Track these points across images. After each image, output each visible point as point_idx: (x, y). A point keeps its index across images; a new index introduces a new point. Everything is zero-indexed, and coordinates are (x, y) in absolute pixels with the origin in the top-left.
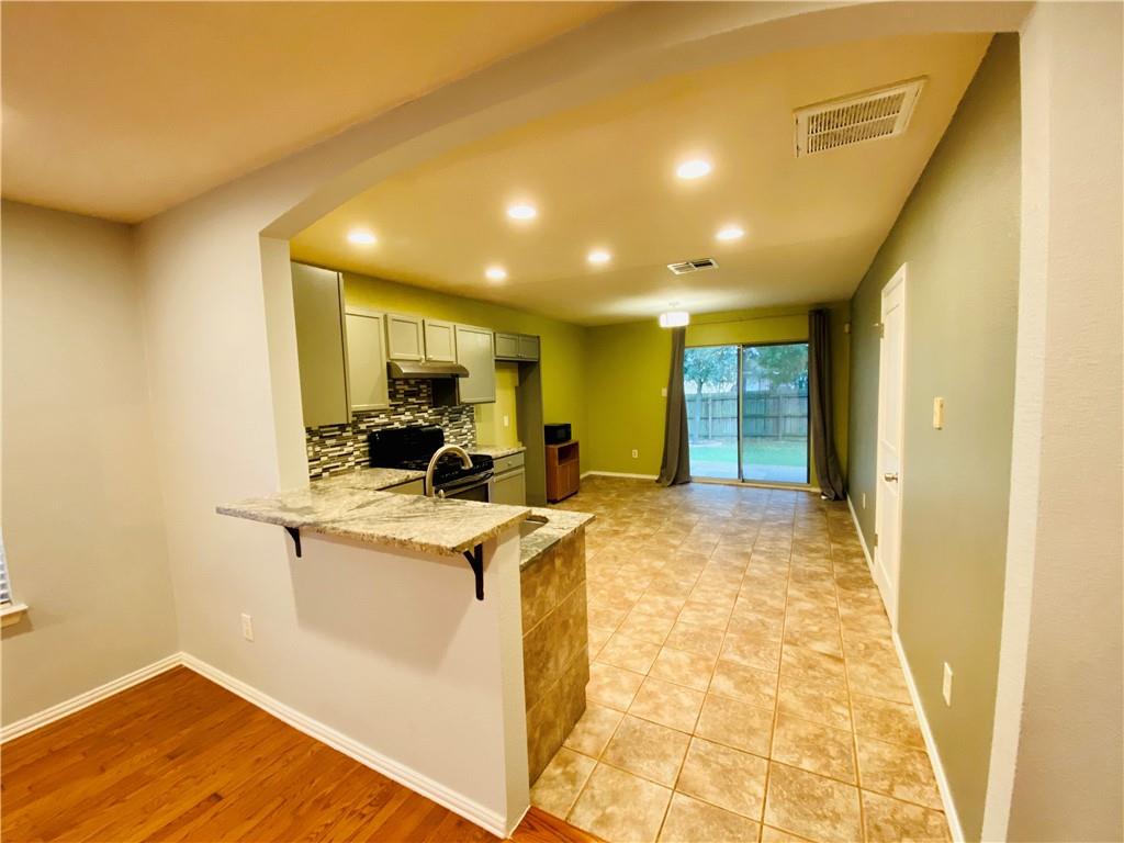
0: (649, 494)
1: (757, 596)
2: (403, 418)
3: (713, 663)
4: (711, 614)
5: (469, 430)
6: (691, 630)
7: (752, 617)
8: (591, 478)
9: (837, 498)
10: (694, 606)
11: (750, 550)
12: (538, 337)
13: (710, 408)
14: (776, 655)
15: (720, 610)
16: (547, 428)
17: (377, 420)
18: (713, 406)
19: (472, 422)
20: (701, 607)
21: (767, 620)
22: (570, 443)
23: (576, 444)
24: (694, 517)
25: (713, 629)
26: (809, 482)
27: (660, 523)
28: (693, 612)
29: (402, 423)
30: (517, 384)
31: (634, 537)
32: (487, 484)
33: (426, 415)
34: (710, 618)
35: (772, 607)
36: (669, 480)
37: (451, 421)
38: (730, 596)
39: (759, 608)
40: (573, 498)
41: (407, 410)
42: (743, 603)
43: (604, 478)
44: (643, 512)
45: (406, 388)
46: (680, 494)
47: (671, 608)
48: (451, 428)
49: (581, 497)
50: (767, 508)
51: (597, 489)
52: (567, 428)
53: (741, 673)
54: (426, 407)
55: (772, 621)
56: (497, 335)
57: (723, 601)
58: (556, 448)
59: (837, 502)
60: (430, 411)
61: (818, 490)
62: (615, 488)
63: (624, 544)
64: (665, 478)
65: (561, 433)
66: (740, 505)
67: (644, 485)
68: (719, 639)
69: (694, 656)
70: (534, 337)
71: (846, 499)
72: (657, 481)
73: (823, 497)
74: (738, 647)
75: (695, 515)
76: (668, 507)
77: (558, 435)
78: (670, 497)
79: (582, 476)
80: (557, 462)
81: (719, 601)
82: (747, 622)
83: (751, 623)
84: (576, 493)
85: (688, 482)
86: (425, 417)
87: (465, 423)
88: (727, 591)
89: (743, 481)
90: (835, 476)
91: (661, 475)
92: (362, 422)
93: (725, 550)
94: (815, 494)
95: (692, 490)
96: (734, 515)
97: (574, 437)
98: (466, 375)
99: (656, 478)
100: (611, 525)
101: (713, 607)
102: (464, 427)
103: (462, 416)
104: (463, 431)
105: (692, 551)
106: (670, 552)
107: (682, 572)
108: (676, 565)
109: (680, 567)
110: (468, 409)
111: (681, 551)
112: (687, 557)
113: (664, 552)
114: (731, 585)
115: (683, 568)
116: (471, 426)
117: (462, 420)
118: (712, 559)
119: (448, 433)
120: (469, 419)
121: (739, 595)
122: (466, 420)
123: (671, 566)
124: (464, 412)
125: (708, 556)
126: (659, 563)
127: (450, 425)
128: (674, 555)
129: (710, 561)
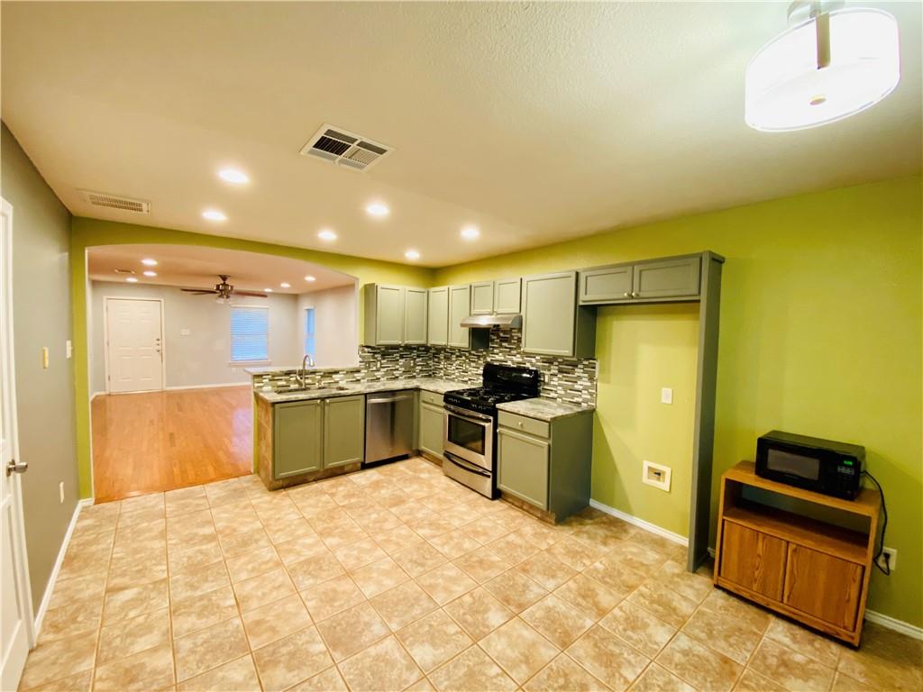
1: (213, 620)
3: (219, 536)
4: (250, 567)
5: (586, 388)
6: (254, 545)
7: (207, 588)
10: (271, 565)
14: (172, 565)
15: (244, 576)
19: (591, 379)
20: (264, 567)
21: (189, 593)
25: (237, 556)
28: (268, 559)
29: (513, 362)
32: (485, 427)
34: (249, 562)
35: (189, 614)
38: (247, 598)
39: (205, 602)
42: (225, 598)
47: (289, 551)
53: (196, 541)
55: (184, 595)
56: (584, 275)
57: (249, 588)
68: (227, 551)
69: (236, 533)
74: (206, 555)
81: (253, 584)
82: (210, 578)
83: (206, 580)
87: (580, 378)
88: (254, 604)
101: (253, 575)
102: (579, 382)
103: (576, 370)
104: (577, 387)
105: (372, 651)
106: (390, 620)
107: (330, 598)
108: (352, 603)
109: (342, 602)
110: (560, 360)
111: (386, 637)
112: (359, 629)
113: (396, 614)
114: (257, 618)
115: (336, 604)
116: (589, 384)
117: (576, 374)
118: (324, 653)
119: (556, 383)
120: (586, 375)
121: (236, 608)
122: (581, 375)
123: (353, 596)
124: (579, 366)
125: (337, 655)
126: (370, 590)
127: (560, 376)
128: (378, 619)
129: (322, 647)
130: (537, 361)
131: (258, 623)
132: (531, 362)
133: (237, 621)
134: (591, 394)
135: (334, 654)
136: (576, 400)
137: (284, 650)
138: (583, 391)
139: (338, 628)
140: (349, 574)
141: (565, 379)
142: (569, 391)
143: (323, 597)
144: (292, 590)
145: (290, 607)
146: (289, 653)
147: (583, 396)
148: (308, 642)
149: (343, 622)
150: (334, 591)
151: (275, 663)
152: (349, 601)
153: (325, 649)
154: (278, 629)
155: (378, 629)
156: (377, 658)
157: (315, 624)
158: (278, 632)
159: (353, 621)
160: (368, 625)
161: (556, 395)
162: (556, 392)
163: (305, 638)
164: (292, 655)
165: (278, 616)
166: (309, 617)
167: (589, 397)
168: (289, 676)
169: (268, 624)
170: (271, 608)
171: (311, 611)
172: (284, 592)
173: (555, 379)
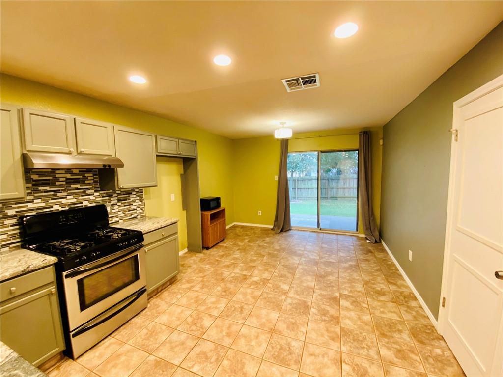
0: (267, 239)
2: (64, 201)
5: (139, 206)
8: (234, 227)
9: (376, 242)
11: (337, 294)
12: (195, 141)
13: (296, 183)
16: (202, 200)
17: (30, 205)
18: (298, 183)
19: (141, 199)
22: (221, 209)
23: (224, 210)
24: (295, 260)
26: (357, 230)
27: (274, 267)
29: (62, 205)
30: (182, 172)
31: (256, 283)
32: (137, 255)
33: (92, 198)
36: (279, 229)
37: (119, 200)
40: (221, 244)
41: (69, 195)
43: (242, 227)
44: (264, 256)
45: (69, 176)
46: (286, 240)
48: (120, 206)
49: (227, 244)
50: (339, 250)
51: (237, 236)
52: (217, 200)
54: (92, 191)
56: (159, 137)
58: (208, 214)
59: (376, 245)
60: (97, 194)
61: (364, 236)
62: (247, 235)
63: (249, 291)
64: (276, 228)
65: (212, 204)
66: (322, 248)
67: (265, 232)
70: (192, 141)
71: (380, 242)
72: (273, 229)
73: (368, 241)
75: (296, 258)
76: (279, 251)
77: (210, 205)
78: (280, 242)
79: (227, 227)
80: (209, 223)
84: (224, 239)
85: (290, 230)
86: (91, 199)
87: (134, 201)
89: (320, 230)
90: (375, 229)
91: (275, 226)
92: (10, 208)
93: (320, 295)
94: (362, 239)
95: (292, 236)
96: (321, 258)
97: (222, 205)
98: (122, 166)
99: (272, 227)
100: (242, 271)
102: (134, 204)
103: (131, 196)
104: (133, 207)
105: (298, 297)
106: (282, 300)
107: (293, 326)
108: (287, 316)
109: (290, 319)
110: (137, 190)
111: (290, 297)
112: (295, 305)
113: (278, 300)
114: (332, 342)
115: (293, 320)
116: (140, 203)
117: (131, 199)
118: (313, 307)
119: (117, 210)
120: (138, 198)
121: (343, 360)
122: (135, 199)
123: (283, 318)
124: (133, 193)
125: (310, 304)
126: (274, 315)
127: (119, 204)
128: (285, 303)
129: (312, 310)
130: (97, 197)
131: (333, 339)
132: (89, 200)
133: (344, 349)
134: (142, 209)
135: (310, 305)
136: (133, 216)
137: (327, 318)
138: (137, 209)
139: (301, 311)
140: (273, 331)
141: (123, 205)
142: (127, 212)
143: (296, 328)
144: (307, 346)
145: (313, 335)
146: (325, 316)
147: (138, 212)
148: (316, 314)
149: (298, 312)
150: (288, 328)
151: (332, 316)
152: (287, 318)
153: (312, 308)
154: (325, 328)
155: (289, 301)
156: (298, 295)
157: (309, 319)
158: (326, 327)
159: (294, 309)
160: (290, 304)
161: (118, 219)
162: (117, 217)
163: (316, 317)
164: (325, 315)
165: (322, 336)
166: (309, 324)
167: (141, 211)
168: (329, 309)
169: (329, 334)
170: (323, 343)
171: (306, 326)
172: (312, 349)
173: (116, 207)
